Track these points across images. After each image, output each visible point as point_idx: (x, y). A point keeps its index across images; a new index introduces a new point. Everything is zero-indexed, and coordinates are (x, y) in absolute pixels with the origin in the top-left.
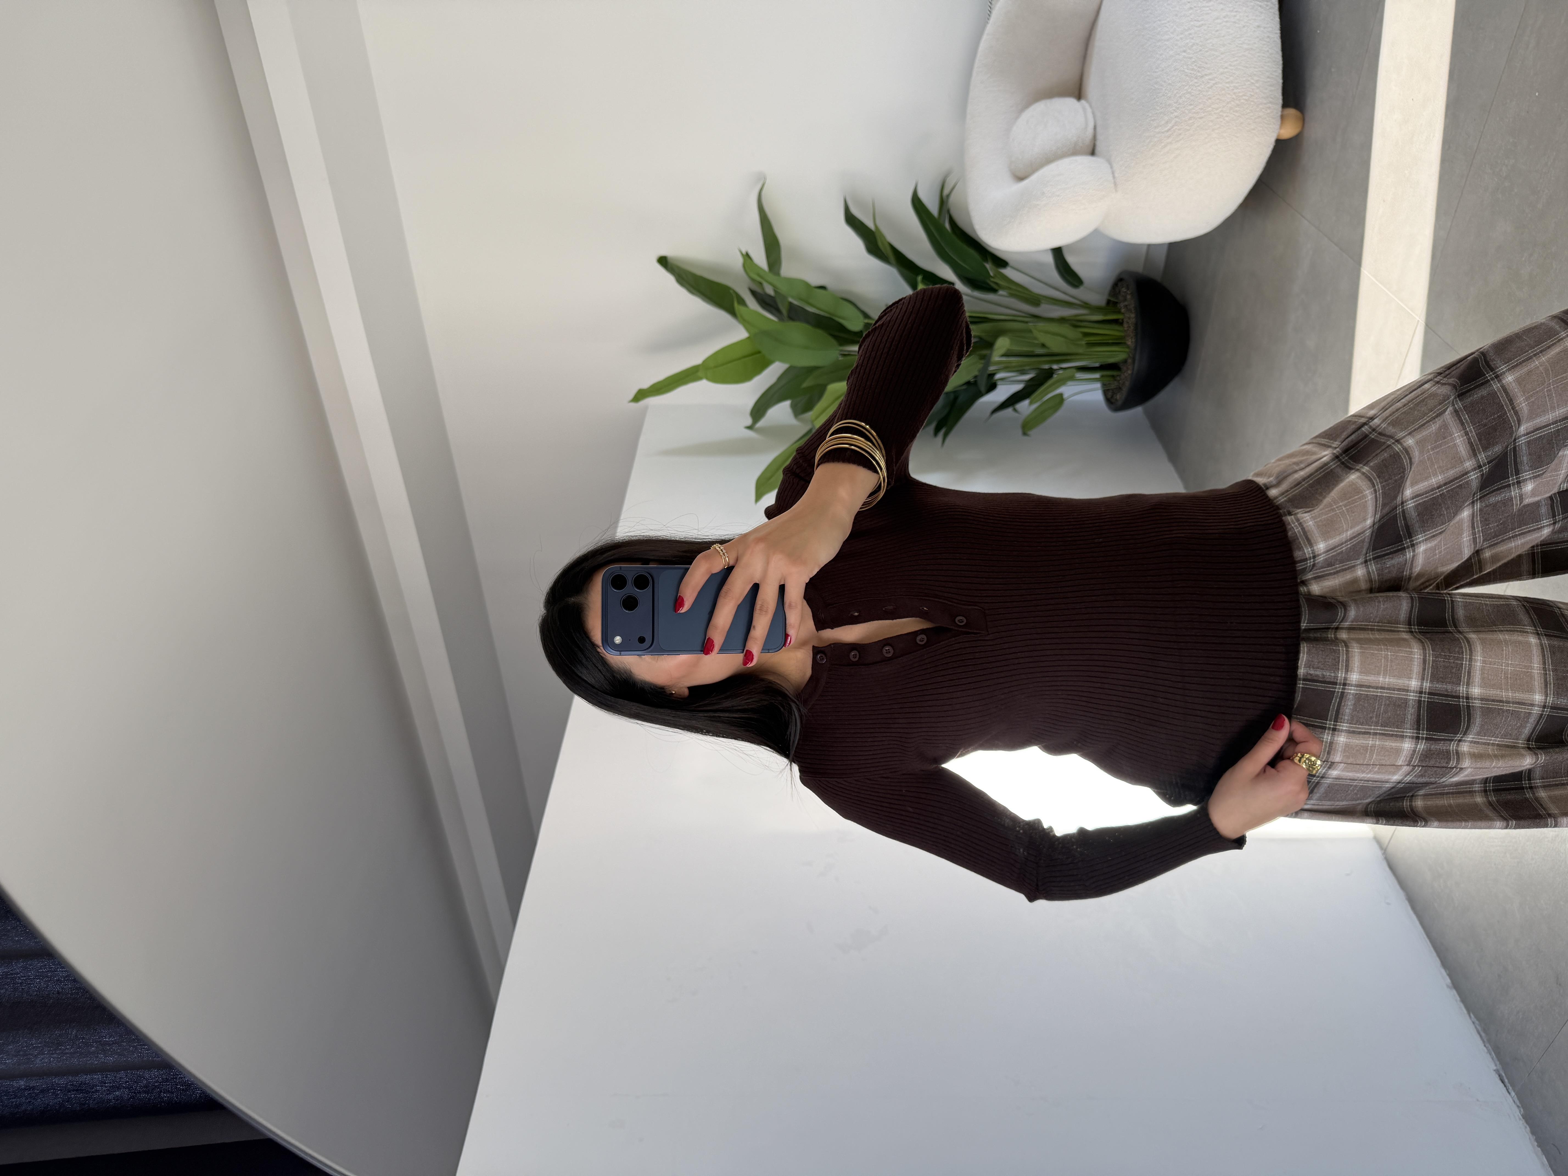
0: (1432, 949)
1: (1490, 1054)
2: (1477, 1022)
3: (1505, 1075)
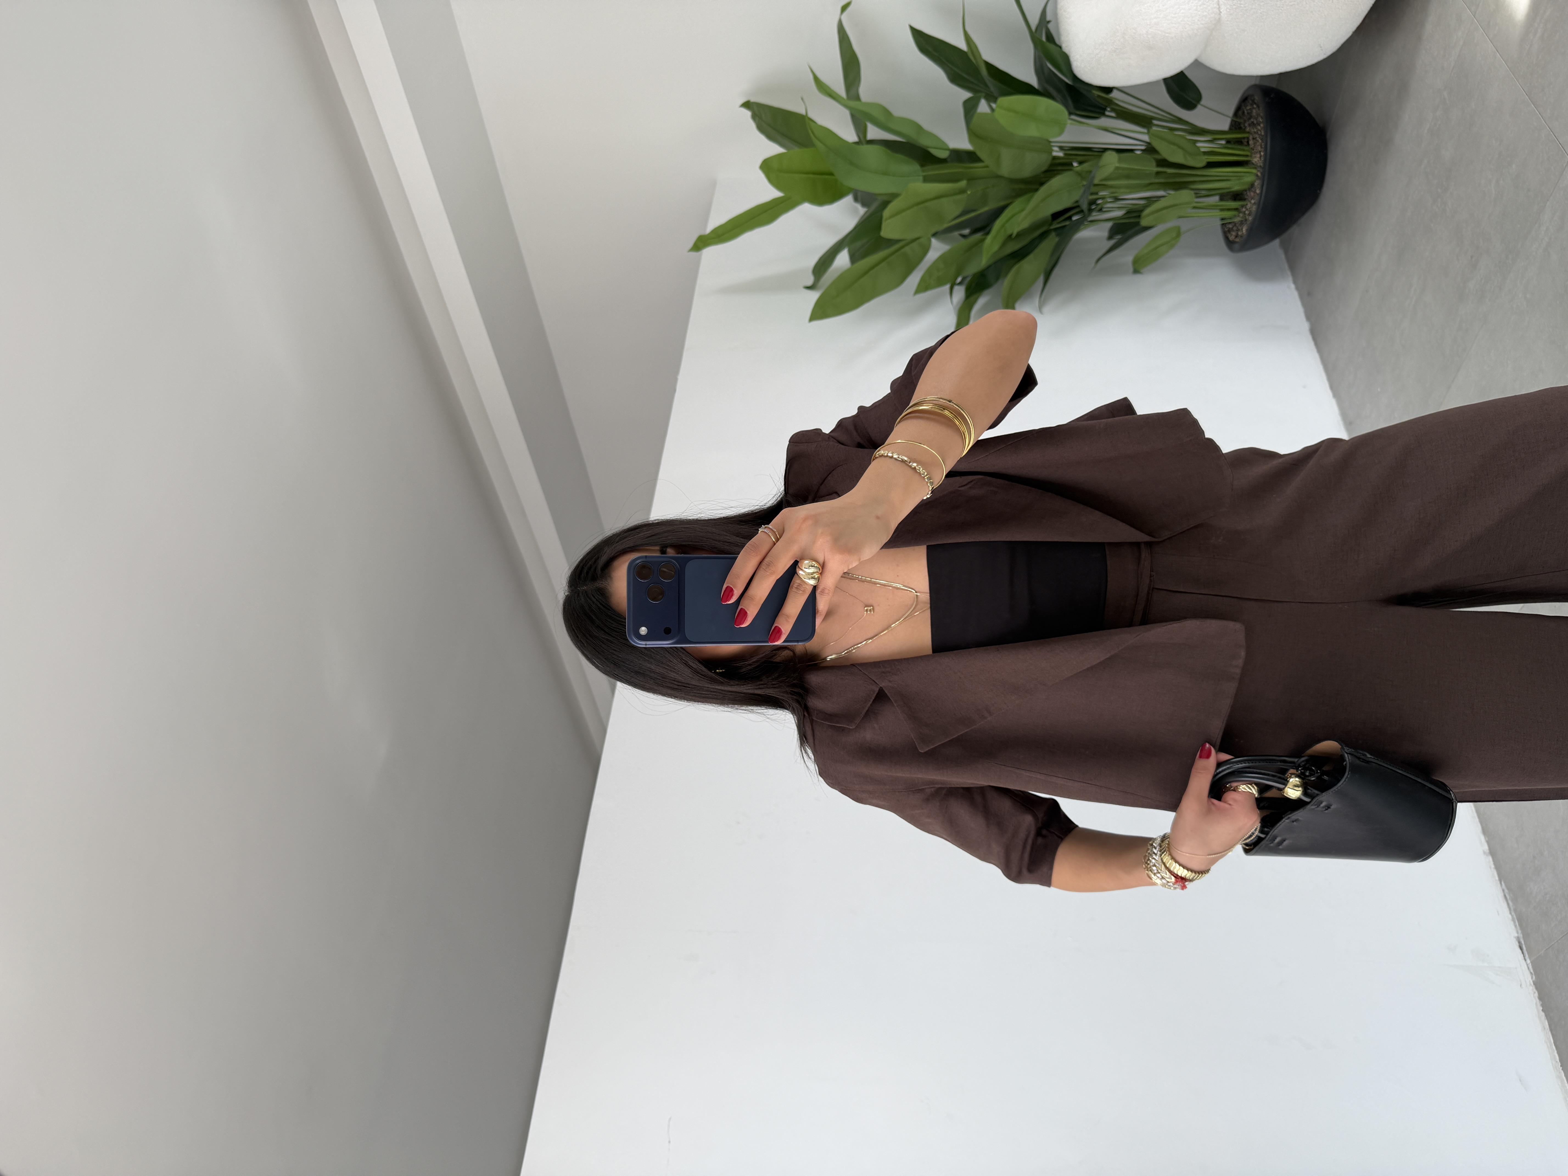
1: (1514, 922)
2: (1506, 891)
3: (1525, 943)
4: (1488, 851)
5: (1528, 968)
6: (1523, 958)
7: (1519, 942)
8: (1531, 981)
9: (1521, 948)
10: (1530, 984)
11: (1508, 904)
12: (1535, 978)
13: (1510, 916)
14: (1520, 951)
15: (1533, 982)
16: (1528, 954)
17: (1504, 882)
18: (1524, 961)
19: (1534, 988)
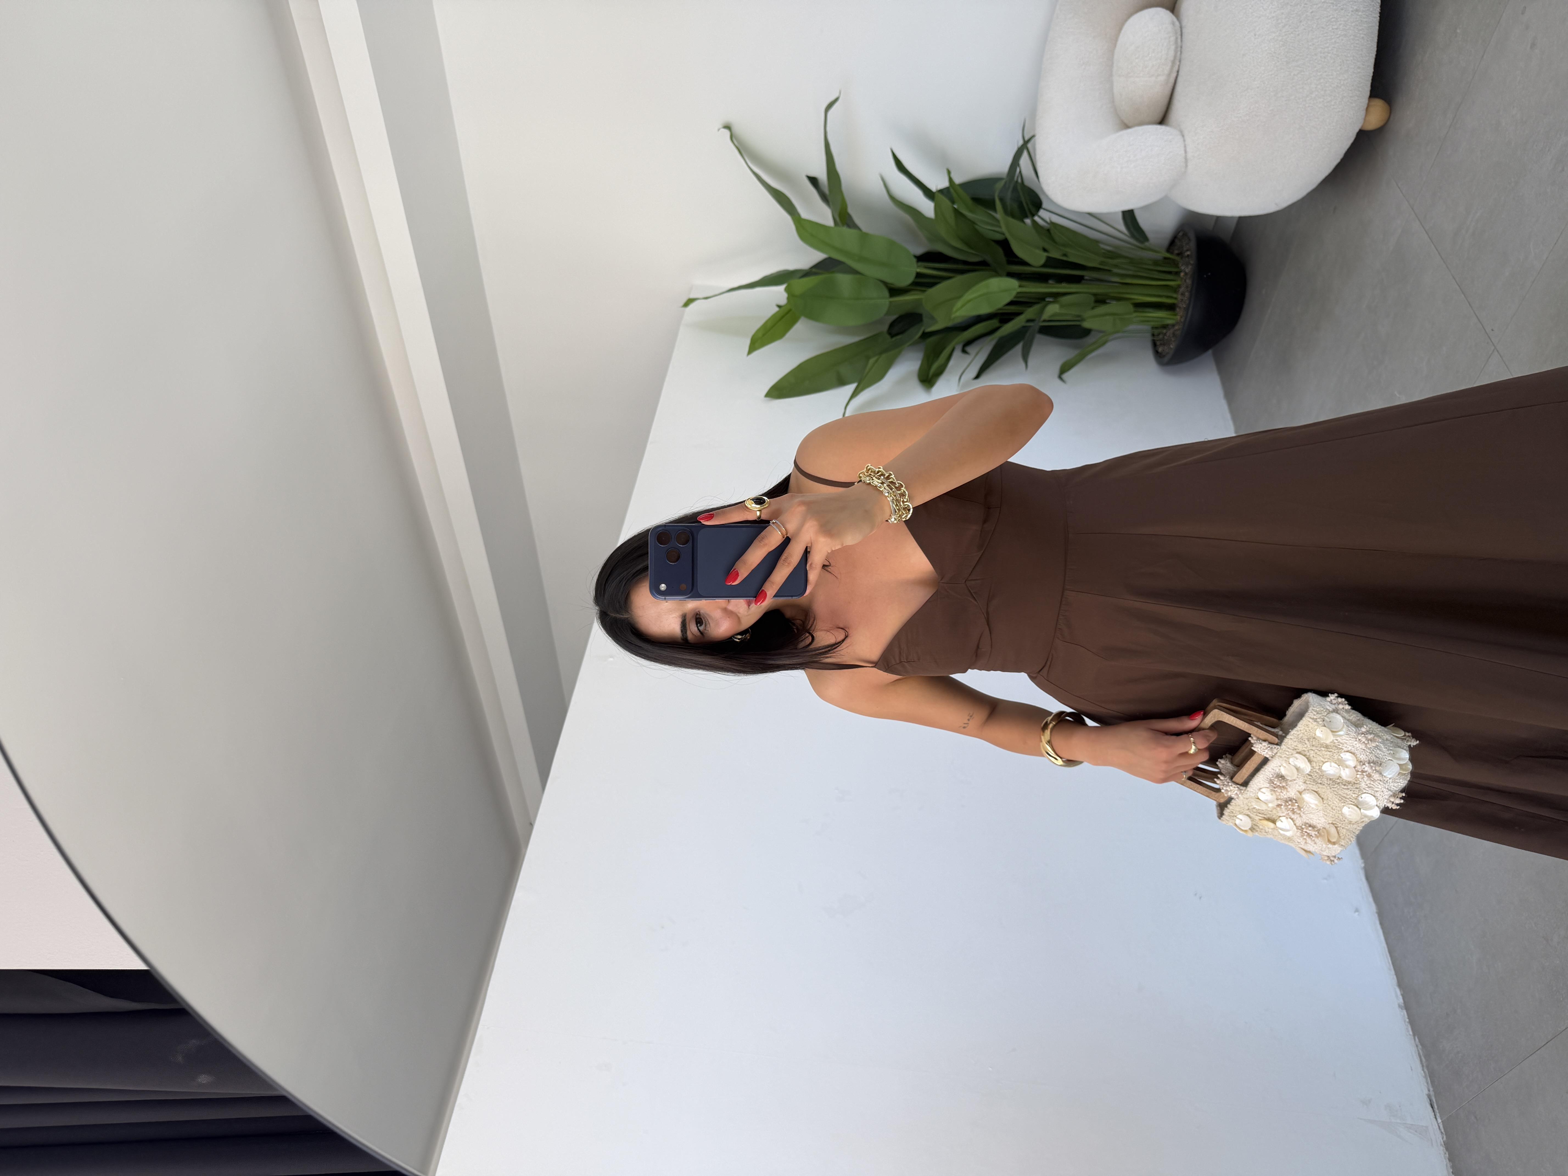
0: (1392, 967)
1: (1427, 1079)
2: (1420, 1047)
3: (1436, 1101)
4: (1403, 1005)
5: (1439, 1127)
6: (1434, 1116)
7: (1430, 1100)
8: (1442, 1141)
9: (1432, 1107)
10: (1441, 1145)
11: (1421, 1061)
12: (1446, 1138)
13: (1423, 1072)
14: (1431, 1109)
15: (1444, 1142)
16: (1439, 1113)
17: (1418, 1038)
18: (1434, 1119)
19: (1444, 1148)
